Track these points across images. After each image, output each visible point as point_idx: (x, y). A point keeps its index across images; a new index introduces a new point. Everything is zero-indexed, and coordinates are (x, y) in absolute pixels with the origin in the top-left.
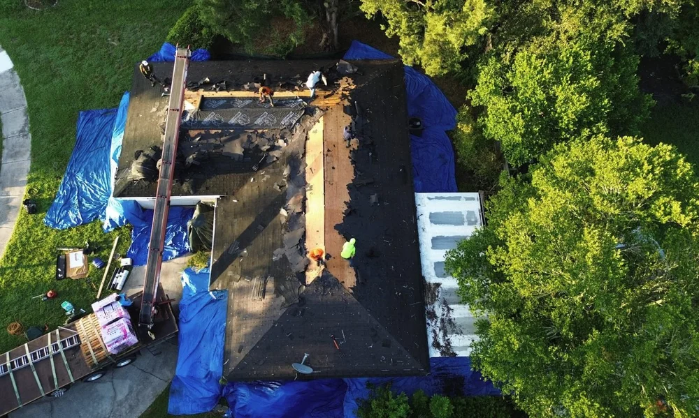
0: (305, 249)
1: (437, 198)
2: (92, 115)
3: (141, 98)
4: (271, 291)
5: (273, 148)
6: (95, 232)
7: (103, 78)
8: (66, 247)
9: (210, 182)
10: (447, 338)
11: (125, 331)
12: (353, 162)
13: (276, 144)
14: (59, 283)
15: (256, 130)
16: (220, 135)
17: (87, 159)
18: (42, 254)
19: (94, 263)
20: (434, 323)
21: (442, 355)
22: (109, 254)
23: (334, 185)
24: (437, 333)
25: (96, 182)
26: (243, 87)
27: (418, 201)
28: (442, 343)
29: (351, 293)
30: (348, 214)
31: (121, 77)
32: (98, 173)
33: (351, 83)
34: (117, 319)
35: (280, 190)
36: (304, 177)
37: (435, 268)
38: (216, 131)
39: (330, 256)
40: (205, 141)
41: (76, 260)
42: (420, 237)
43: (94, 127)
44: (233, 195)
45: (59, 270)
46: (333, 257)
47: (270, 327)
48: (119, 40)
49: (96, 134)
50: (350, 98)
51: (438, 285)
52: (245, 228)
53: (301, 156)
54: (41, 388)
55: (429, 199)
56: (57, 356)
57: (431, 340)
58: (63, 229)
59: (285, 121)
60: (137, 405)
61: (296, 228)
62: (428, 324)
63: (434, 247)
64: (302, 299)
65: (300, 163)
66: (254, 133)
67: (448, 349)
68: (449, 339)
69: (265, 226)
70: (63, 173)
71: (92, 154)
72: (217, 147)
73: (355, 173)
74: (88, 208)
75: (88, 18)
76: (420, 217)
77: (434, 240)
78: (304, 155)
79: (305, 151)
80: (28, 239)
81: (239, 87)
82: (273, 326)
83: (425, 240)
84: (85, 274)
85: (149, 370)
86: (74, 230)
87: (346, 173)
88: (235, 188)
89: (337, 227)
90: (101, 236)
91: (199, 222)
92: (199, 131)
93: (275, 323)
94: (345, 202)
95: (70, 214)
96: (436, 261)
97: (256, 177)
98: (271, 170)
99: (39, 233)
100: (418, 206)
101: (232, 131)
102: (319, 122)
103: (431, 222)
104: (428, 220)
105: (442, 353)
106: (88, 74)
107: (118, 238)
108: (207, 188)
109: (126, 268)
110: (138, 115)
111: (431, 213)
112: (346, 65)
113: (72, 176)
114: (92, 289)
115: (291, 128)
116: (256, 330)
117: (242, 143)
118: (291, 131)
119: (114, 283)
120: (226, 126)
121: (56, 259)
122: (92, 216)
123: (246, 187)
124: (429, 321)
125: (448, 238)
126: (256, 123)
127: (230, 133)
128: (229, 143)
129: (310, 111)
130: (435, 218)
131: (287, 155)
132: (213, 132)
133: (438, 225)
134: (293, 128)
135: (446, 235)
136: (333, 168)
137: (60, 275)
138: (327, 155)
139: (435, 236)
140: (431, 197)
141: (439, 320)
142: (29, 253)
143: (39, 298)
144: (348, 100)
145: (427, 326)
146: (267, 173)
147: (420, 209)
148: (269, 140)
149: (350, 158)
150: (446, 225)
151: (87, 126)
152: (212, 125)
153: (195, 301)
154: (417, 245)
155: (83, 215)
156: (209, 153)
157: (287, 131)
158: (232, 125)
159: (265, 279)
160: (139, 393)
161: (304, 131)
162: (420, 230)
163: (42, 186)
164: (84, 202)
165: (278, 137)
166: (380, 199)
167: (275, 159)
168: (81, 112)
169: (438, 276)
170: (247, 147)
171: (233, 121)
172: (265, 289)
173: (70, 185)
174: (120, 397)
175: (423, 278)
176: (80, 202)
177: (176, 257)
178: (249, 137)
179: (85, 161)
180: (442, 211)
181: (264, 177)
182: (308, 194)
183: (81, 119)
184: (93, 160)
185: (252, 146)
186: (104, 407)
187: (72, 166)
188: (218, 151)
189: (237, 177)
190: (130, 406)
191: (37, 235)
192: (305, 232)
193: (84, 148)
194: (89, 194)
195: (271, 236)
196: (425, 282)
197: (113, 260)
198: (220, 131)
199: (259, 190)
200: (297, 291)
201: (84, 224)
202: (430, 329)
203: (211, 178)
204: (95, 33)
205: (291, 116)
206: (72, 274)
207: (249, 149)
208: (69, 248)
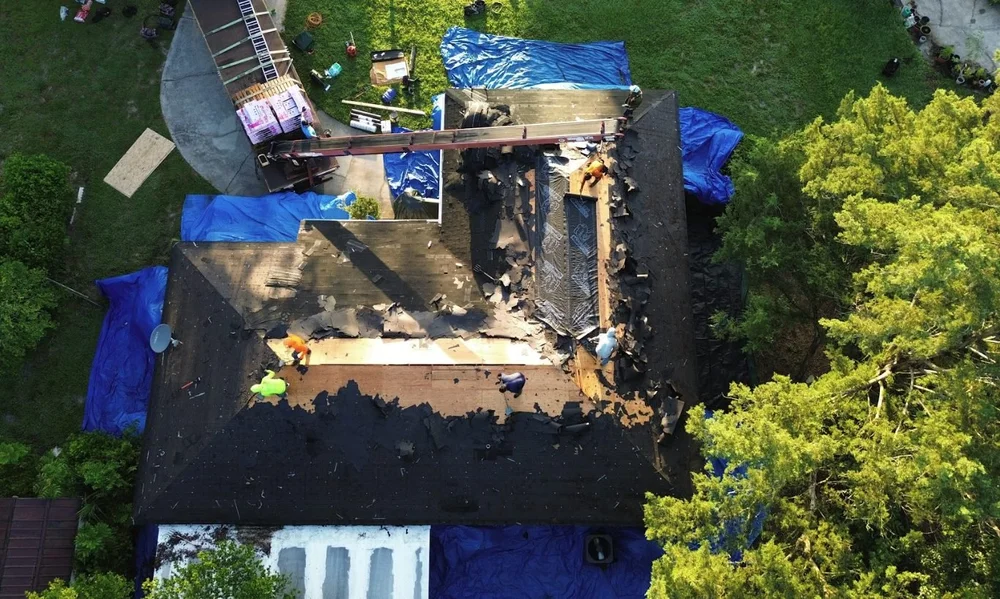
0: (323, 338)
1: (419, 565)
2: (617, 57)
3: (606, 103)
4: (274, 294)
5: (507, 291)
6: (434, 86)
7: (688, 63)
8: (415, 57)
9: (460, 208)
10: (184, 556)
11: (257, 124)
12: (471, 414)
13: (512, 295)
14: (367, 56)
15: (534, 263)
16: (527, 214)
17: (545, 61)
18: (408, 32)
19: (390, 90)
20: (208, 537)
21: (160, 546)
22: (400, 107)
23: (423, 381)
24: (193, 542)
25: (508, 77)
26: (619, 243)
27: (414, 530)
28: (177, 548)
29: (247, 406)
30: (374, 403)
31: (691, 87)
32: (523, 78)
33: (635, 420)
34: (275, 115)
35: (431, 302)
36: (443, 336)
37: (295, 548)
38: (534, 207)
39: (303, 373)
40: (517, 193)
41: (396, 71)
42: (349, 528)
43: (596, 62)
44: (441, 241)
45: (383, 54)
46: (303, 377)
47: (222, 294)
48: (760, 75)
49: (586, 66)
50: (598, 415)
51: (267, 551)
52: (384, 260)
53: (482, 331)
54: (221, 52)
55: (418, 552)
56: (257, 63)
57: (183, 530)
58: (440, 50)
59: (548, 306)
60: (203, 161)
61: (362, 325)
62: (208, 529)
63: (331, 551)
64: (250, 335)
65: (469, 331)
66: (530, 260)
67: (167, 557)
68: (181, 559)
69: (377, 284)
70: (523, 36)
71: (554, 66)
72: (510, 211)
73: (450, 419)
74: (469, 73)
75: (802, 27)
76: (385, 532)
77: (344, 552)
78: (484, 335)
79: (490, 337)
80: (431, 14)
81: (617, 237)
82: (223, 299)
83: (343, 536)
84: (376, 83)
85: (243, 170)
86: (439, 62)
87: (450, 403)
88: (450, 243)
89: (352, 385)
90: (427, 94)
91: (409, 202)
92: (533, 183)
93: (227, 300)
94: (397, 399)
95: (463, 54)
96: (307, 553)
97: (463, 269)
98: (468, 291)
99: (437, 25)
100: (403, 530)
101: (534, 229)
102: (542, 358)
103: (376, 551)
104: (379, 546)
105: (162, 546)
106: (691, 43)
107: (423, 113)
108: (451, 205)
109: (379, 128)
110: (575, 103)
111: (391, 551)
112: (676, 413)
113: (519, 48)
114: (354, 94)
115: (535, 315)
116: (225, 278)
117: (514, 245)
118: (532, 316)
119: (360, 116)
120: (541, 219)
121: (398, 48)
122: (457, 79)
123: (449, 257)
124: (211, 531)
125: (346, 576)
126: (546, 262)
127: (529, 227)
128: (515, 227)
129: (563, 344)
130: (381, 560)
131: (490, 311)
132: (532, 203)
133: (369, 561)
134: (537, 319)
135: (350, 573)
136: (456, 381)
137: (375, 55)
138: (478, 370)
139: (350, 555)
140: (421, 555)
141: (212, 547)
142: (411, 19)
143: (350, 38)
144: (595, 411)
145: (205, 526)
146: (466, 285)
147: (399, 533)
148: (519, 283)
149: (480, 409)
150: (367, 576)
151: (599, 54)
152: (542, 199)
153: (310, 210)
154: (336, 522)
155: (459, 69)
156: (500, 201)
157: (533, 311)
158: (543, 227)
159: (298, 286)
160: (217, 161)
161: (529, 336)
162: (361, 529)
163: (505, 17)
164: (479, 67)
165: (523, 298)
166: (407, 459)
167: (487, 294)
168: (622, 43)
169: (283, 552)
170: (508, 252)
171: (549, 229)
172: (280, 286)
173: (505, 48)
174: (216, 142)
175: (280, 527)
176: (479, 63)
177: (390, 187)
178: (524, 254)
179: (542, 60)
180: (394, 571)
181: (460, 279)
182: (416, 341)
183: (611, 46)
184: (544, 69)
185: (509, 260)
186: (207, 126)
187: (534, 45)
188: (504, 214)
189: (465, 242)
190: (204, 154)
191: (434, 23)
192: (349, 337)
193: (563, 56)
194: (489, 71)
195: (360, 292)
196: (275, 530)
197: (391, 112)
198: (533, 212)
199: (439, 275)
200: (261, 327)
201: (446, 73)
202: (199, 529)
203: (465, 208)
204: (771, 41)
205: (556, 315)
206: (376, 69)
207: (504, 256)
208: (414, 60)
